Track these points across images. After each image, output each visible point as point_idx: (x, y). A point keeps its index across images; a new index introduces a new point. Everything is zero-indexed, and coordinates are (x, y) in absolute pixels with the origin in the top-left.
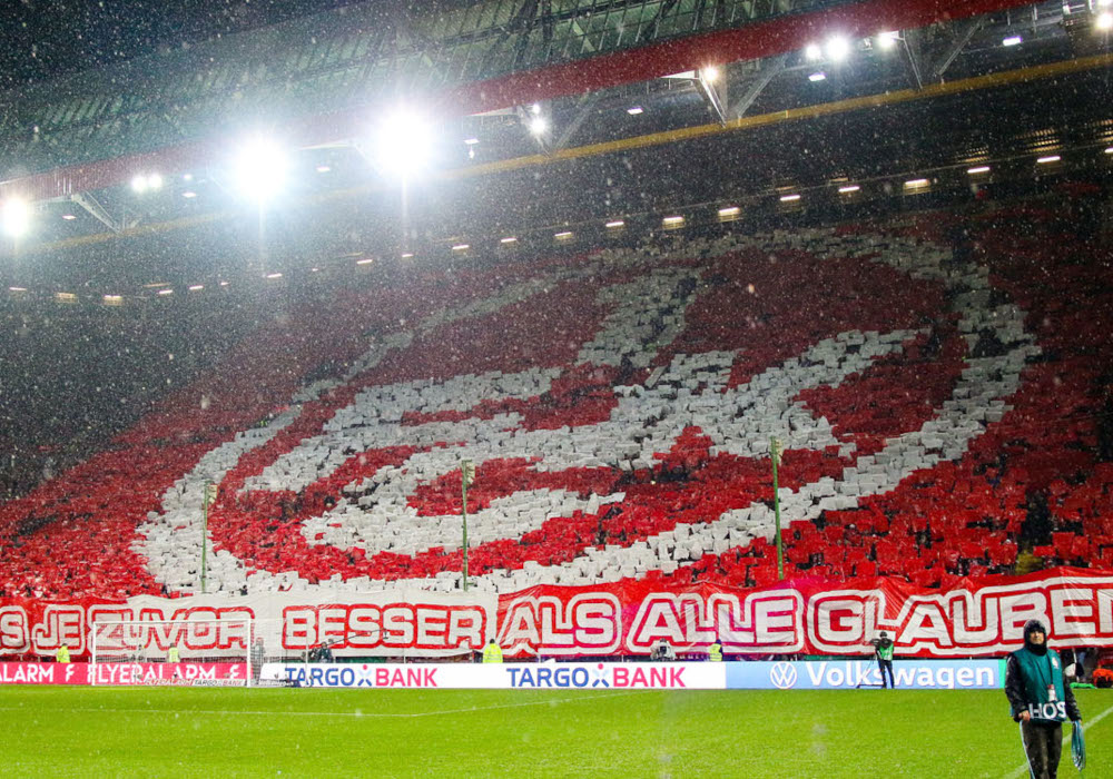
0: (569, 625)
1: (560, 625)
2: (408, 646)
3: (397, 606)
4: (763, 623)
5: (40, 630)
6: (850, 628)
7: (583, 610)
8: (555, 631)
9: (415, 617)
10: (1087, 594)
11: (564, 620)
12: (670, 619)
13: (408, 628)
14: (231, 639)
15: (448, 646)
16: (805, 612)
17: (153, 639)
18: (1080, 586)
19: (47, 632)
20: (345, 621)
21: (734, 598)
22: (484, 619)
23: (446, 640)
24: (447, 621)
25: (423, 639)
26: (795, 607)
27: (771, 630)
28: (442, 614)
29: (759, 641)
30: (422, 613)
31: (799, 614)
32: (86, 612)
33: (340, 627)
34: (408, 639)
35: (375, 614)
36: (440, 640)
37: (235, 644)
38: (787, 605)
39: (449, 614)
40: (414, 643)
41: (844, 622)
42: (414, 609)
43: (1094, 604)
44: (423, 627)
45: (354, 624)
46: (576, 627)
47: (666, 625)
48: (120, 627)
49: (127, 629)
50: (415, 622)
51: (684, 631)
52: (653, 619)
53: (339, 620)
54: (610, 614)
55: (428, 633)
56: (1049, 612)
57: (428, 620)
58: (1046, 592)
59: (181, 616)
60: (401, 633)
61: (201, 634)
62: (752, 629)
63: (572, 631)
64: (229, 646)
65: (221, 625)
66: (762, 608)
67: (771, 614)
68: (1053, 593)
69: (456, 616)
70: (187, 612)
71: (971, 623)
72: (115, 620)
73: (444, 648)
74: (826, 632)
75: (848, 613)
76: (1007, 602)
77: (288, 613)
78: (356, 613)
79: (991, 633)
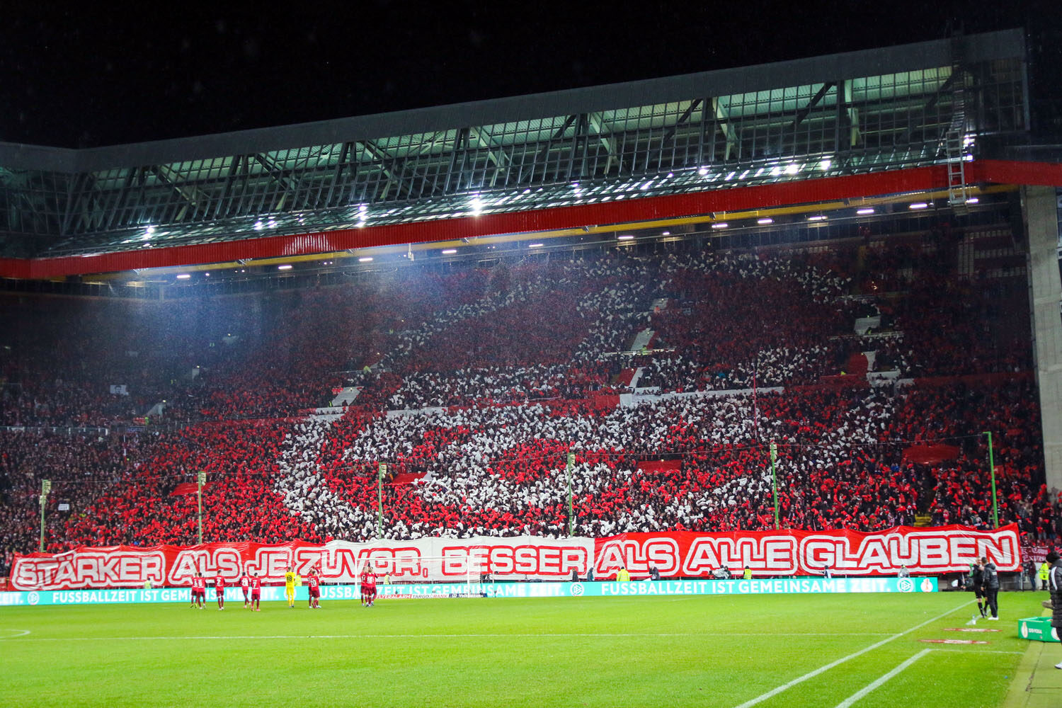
0: (644, 558)
1: (638, 558)
2: (533, 573)
3: (524, 547)
4: (771, 555)
5: (251, 565)
6: (826, 560)
7: (653, 549)
8: (635, 562)
9: (538, 554)
10: (971, 541)
11: (641, 555)
12: (710, 553)
13: (533, 561)
14: (403, 570)
15: (561, 573)
16: (798, 549)
17: (346, 570)
18: (967, 536)
19: (258, 567)
20: (488, 556)
21: (754, 541)
22: (586, 555)
23: (560, 569)
24: (560, 556)
25: (543, 568)
26: (792, 547)
27: (776, 560)
28: (557, 552)
29: (768, 567)
30: (543, 552)
31: (794, 551)
32: (293, 553)
33: (485, 560)
34: (533, 568)
35: (509, 552)
36: (556, 569)
37: (407, 573)
38: (787, 546)
39: (561, 553)
40: (537, 571)
41: (822, 555)
42: (537, 549)
43: (976, 546)
44: (543, 560)
45: (495, 559)
46: (649, 559)
47: (707, 557)
48: (319, 562)
49: (324, 562)
50: (538, 558)
51: (719, 561)
52: (699, 553)
53: (484, 556)
54: (671, 551)
55: (547, 565)
56: (949, 550)
57: (547, 556)
58: (948, 539)
59: (365, 554)
60: (529, 565)
61: (382, 566)
62: (765, 559)
63: (647, 562)
64: (402, 574)
65: (396, 561)
66: (771, 547)
67: (776, 551)
68: (951, 539)
69: (566, 553)
70: (369, 552)
71: (902, 554)
72: (315, 557)
73: (558, 574)
74: (812, 562)
75: (825, 551)
76: (924, 542)
77: (446, 551)
78: (495, 552)
79: (914, 561)
